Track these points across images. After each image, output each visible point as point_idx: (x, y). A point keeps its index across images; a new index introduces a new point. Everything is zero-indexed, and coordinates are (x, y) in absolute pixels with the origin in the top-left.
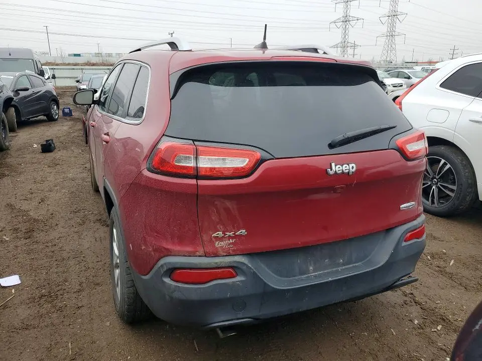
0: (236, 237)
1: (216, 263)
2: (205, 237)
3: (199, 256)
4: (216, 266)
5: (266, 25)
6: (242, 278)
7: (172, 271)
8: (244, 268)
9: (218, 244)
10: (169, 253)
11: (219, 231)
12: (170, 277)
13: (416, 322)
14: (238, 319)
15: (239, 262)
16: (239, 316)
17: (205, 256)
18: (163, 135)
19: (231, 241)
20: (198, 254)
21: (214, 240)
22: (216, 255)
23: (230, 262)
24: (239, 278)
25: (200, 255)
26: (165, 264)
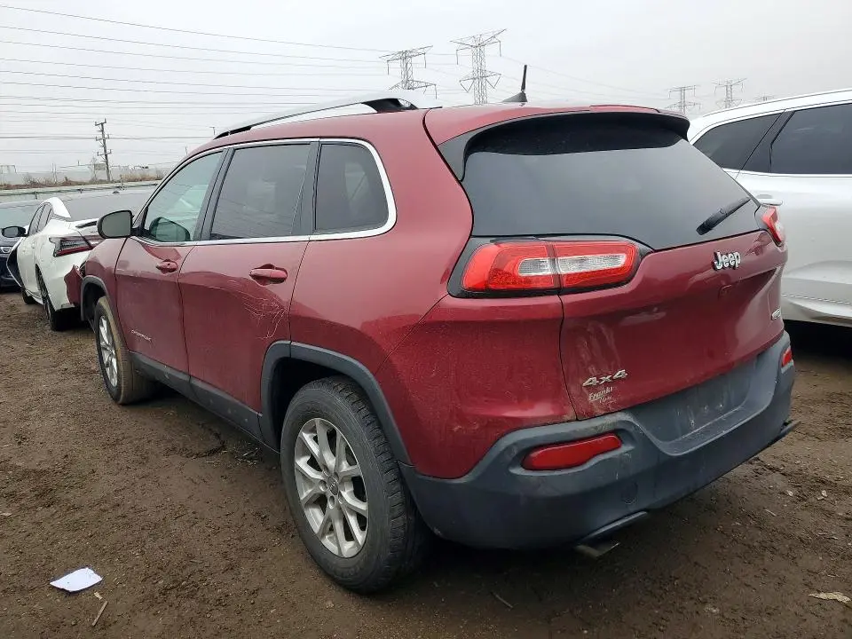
0: (614, 382)
1: (596, 428)
2: (573, 390)
3: (568, 421)
4: (596, 432)
5: (526, 67)
6: (630, 447)
7: (524, 456)
8: (631, 430)
9: (593, 398)
10: (518, 424)
11: (591, 376)
12: (522, 466)
13: (791, 493)
14: (629, 515)
15: (624, 422)
16: (632, 510)
17: (577, 420)
18: (471, 236)
19: (608, 390)
20: (567, 417)
21: (585, 390)
22: (592, 416)
23: (614, 424)
24: (625, 448)
25: (569, 418)
26: (515, 444)
